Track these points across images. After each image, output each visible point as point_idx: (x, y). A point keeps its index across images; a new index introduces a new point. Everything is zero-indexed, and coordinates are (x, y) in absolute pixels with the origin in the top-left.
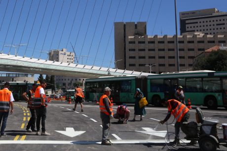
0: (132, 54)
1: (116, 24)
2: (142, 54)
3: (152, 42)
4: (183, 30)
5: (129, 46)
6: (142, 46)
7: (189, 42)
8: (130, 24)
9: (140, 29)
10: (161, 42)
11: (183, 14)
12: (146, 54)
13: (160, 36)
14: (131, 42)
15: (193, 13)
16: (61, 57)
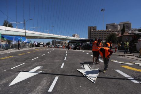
0: (92, 35)
1: (89, 27)
2: (95, 35)
3: (98, 32)
4: (107, 29)
5: (92, 33)
6: (95, 33)
7: (107, 32)
8: (92, 27)
9: (95, 28)
10: (100, 32)
11: (107, 25)
12: (96, 35)
13: (100, 30)
14: (93, 32)
15: (110, 24)
16: (76, 36)
